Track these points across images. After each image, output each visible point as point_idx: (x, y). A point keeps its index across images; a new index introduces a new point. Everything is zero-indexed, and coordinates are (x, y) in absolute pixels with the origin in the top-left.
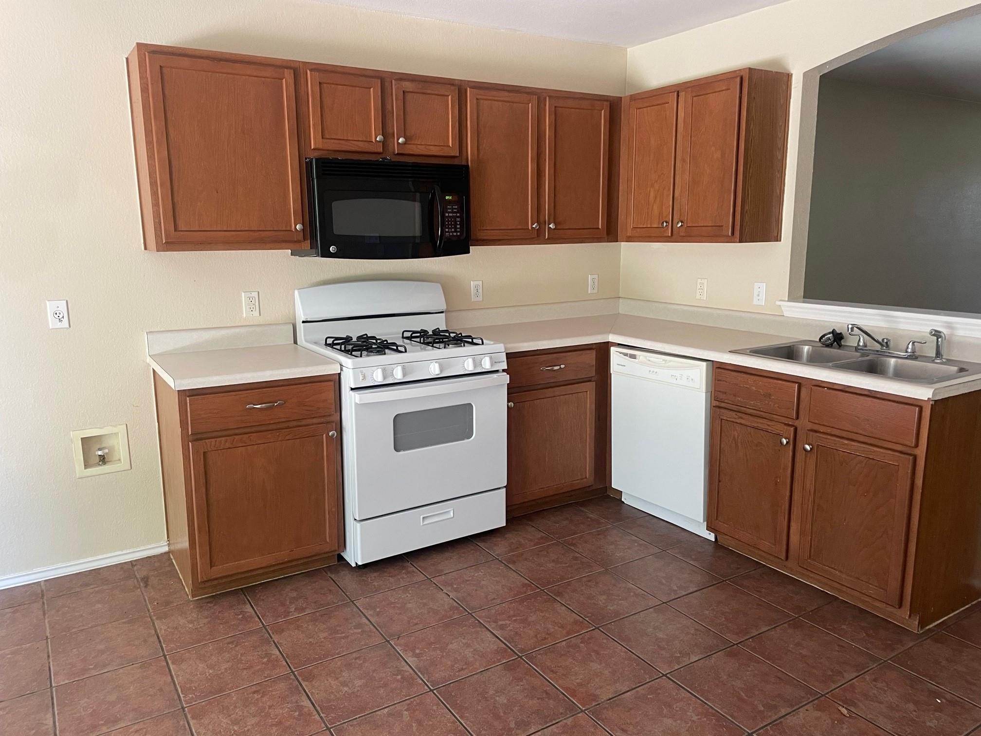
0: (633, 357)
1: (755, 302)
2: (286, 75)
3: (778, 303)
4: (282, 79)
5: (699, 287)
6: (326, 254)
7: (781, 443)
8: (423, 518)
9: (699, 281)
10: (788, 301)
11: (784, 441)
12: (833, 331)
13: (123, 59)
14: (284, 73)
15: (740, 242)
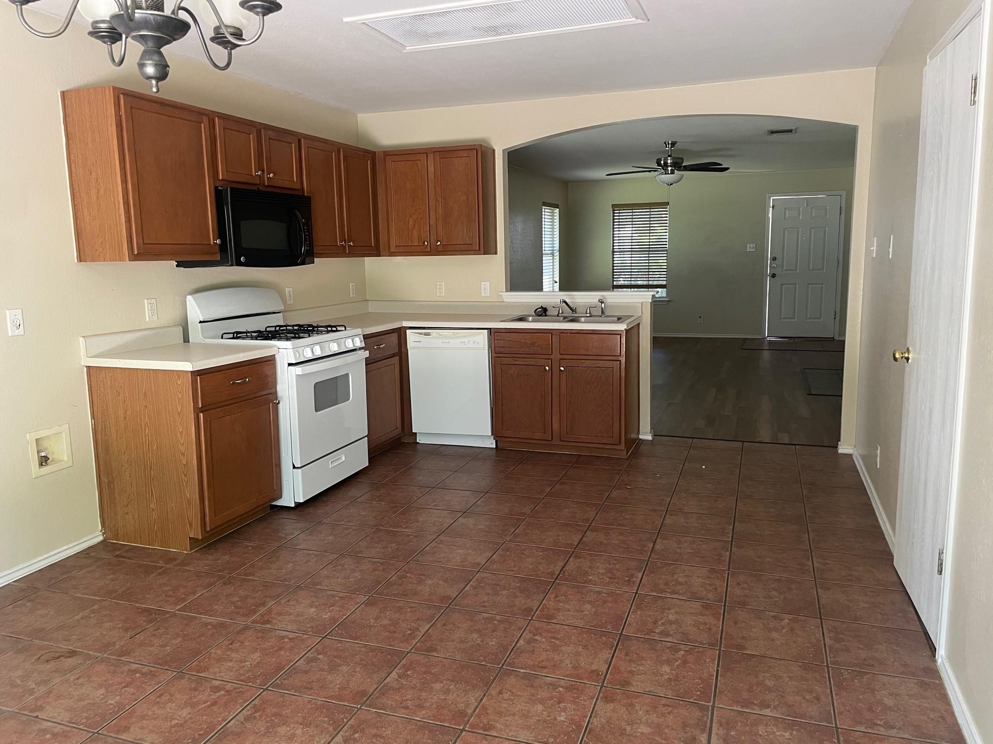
0: (428, 334)
1: (483, 294)
2: (204, 120)
3: (500, 293)
4: (201, 123)
5: (438, 287)
6: (239, 264)
7: (545, 370)
8: (331, 462)
9: (438, 283)
10: (506, 292)
11: (547, 368)
12: (542, 306)
13: (58, 93)
14: (203, 119)
15: (484, 254)
